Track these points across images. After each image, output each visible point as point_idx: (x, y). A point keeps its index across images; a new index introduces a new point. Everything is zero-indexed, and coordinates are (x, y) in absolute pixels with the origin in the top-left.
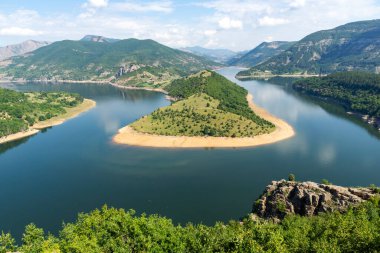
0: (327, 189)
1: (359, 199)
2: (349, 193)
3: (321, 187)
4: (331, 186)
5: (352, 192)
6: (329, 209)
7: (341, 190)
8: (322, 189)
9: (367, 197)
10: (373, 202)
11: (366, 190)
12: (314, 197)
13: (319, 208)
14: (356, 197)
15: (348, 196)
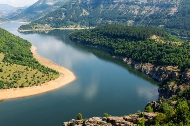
0: (108, 120)
1: (132, 124)
2: (124, 121)
3: (104, 120)
4: (111, 118)
5: (126, 119)
7: (118, 119)
8: (105, 122)
9: (136, 122)
10: (141, 124)
11: (135, 116)
14: (130, 122)
15: (124, 123)
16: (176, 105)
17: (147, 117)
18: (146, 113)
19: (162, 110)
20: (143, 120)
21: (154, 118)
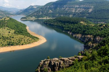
0: (61, 60)
1: (72, 61)
2: (68, 60)
3: (59, 59)
4: (62, 58)
5: (69, 59)
6: (63, 67)
7: (66, 59)
8: (60, 60)
9: (74, 60)
10: (76, 61)
11: (73, 57)
12: (57, 63)
13: (60, 67)
14: (71, 60)
15: (68, 61)
16: (92, 52)
17: (78, 58)
18: (78, 56)
19: (85, 55)
20: (77, 59)
21: (82, 58)
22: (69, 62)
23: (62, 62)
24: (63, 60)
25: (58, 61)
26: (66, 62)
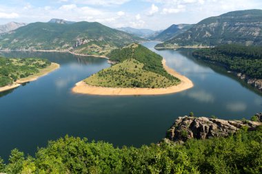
0: (214, 122)
1: (235, 128)
2: (229, 124)
3: (210, 120)
4: (217, 120)
5: (231, 124)
6: (216, 135)
7: (223, 122)
8: (211, 122)
9: (240, 127)
10: (244, 130)
11: (239, 122)
12: (206, 127)
13: (209, 134)
14: (233, 126)
15: (228, 126)
17: (250, 124)
18: (250, 122)
20: (247, 126)
21: (257, 127)
22: (229, 129)
23: (215, 126)
24: (218, 124)
25: (208, 123)
26: (224, 127)
